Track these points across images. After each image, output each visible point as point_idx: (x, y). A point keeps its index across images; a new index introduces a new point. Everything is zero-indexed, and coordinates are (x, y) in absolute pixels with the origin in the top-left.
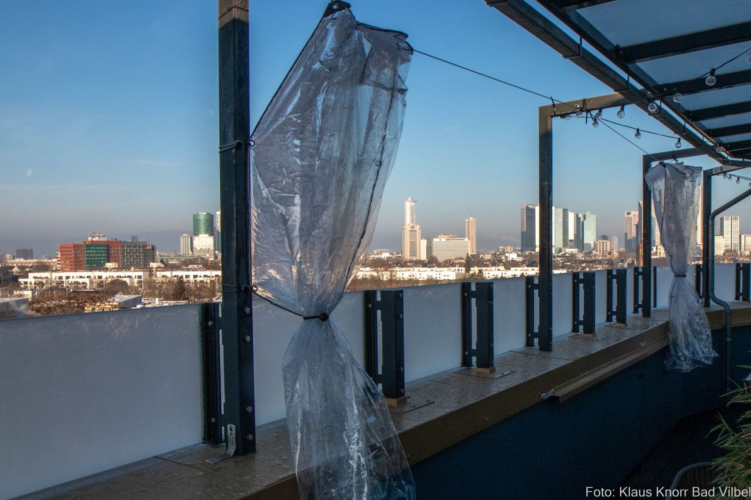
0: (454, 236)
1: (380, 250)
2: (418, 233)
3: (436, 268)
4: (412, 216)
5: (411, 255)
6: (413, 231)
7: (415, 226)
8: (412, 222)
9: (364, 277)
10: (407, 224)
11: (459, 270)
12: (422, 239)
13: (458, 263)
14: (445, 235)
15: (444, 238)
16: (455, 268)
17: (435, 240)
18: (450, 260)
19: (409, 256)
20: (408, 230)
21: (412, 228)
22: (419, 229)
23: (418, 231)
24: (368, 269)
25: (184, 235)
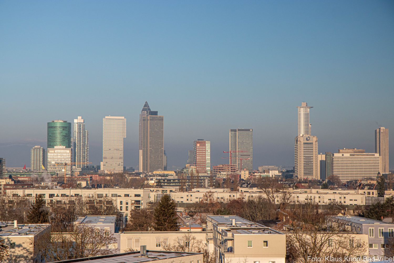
0: (360, 150)
1: (267, 166)
2: (314, 146)
3: (340, 191)
4: (306, 125)
5: (305, 174)
6: (308, 144)
7: (311, 137)
8: (307, 132)
9: (251, 199)
10: (301, 135)
11: (369, 193)
12: (319, 154)
13: (367, 185)
14: (349, 148)
15: (347, 153)
16: (363, 191)
17: (336, 155)
18: (356, 181)
19: (302, 174)
20: (302, 143)
21: (307, 140)
22: (316, 141)
23: (314, 143)
24: (255, 189)
25: (36, 147)
